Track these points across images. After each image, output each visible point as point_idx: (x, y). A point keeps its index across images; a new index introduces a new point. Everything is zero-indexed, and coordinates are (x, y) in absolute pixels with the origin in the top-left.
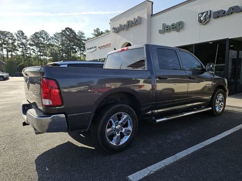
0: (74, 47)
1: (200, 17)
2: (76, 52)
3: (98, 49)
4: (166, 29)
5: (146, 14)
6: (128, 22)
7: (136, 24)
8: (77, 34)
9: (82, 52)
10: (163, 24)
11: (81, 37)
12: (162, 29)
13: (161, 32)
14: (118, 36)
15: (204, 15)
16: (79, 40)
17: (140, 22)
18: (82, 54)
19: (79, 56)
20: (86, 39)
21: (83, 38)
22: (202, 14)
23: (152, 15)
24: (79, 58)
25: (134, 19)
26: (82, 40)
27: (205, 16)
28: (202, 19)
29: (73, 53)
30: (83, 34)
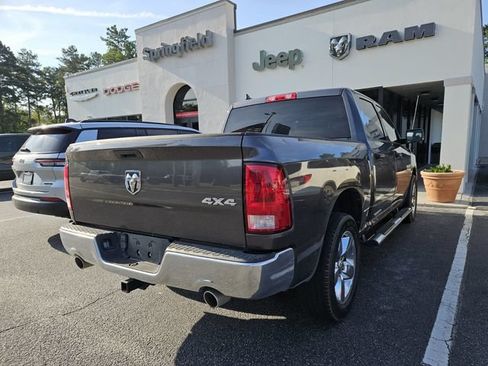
0: (11, 87)
1: (334, 45)
2: (16, 99)
3: (103, 96)
4: (268, 62)
5: (225, 28)
6: (184, 40)
7: (203, 46)
8: (16, 55)
9: (31, 101)
10: (262, 52)
11: (27, 63)
12: (258, 61)
13: (256, 67)
14: (157, 69)
15: (341, 41)
16: (22, 70)
17: (212, 42)
18: (33, 104)
19: (25, 108)
20: (41, 69)
21: (33, 68)
22: (338, 39)
23: (235, 31)
24: (23, 113)
25: (198, 34)
26: (32, 71)
27: (343, 44)
28: (337, 48)
29: (8, 101)
30: (34, 57)
